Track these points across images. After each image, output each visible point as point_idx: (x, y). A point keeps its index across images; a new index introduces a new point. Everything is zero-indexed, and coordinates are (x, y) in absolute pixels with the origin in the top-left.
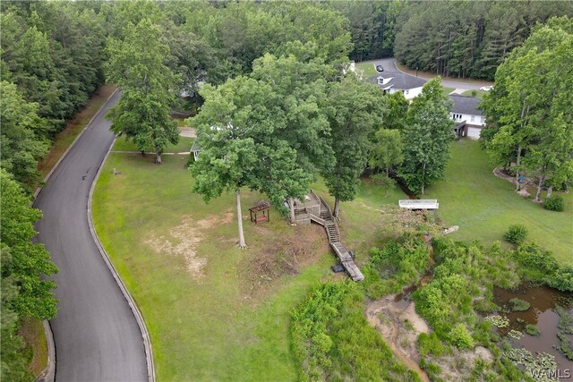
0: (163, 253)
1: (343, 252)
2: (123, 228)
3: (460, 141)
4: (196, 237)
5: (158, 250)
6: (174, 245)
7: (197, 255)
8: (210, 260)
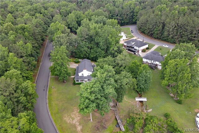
0: (70, 123)
1: (119, 120)
2: (58, 113)
3: (155, 70)
4: (79, 117)
5: (68, 122)
6: (73, 120)
7: (79, 125)
8: (83, 126)
